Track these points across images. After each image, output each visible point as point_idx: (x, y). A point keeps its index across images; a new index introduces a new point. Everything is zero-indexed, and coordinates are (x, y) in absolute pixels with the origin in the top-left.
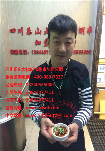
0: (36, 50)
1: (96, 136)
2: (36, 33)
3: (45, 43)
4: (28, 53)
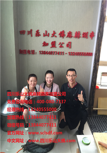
0: (44, 51)
1: (95, 128)
2: (44, 36)
3: (51, 45)
4: (35, 53)
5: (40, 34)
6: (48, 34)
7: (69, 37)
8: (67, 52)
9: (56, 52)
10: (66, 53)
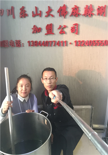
3: (46, 31)
4: (22, 45)
5: (26, 13)
6: (39, 13)
7: (75, 16)
8: (73, 42)
9: (54, 42)
10: (70, 43)
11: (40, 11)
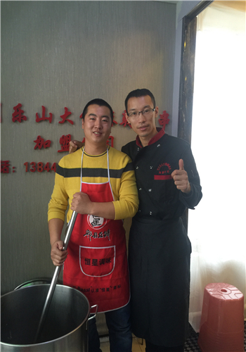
3: (60, 145)
5: (25, 115)
6: (48, 116)
11: (50, 114)
